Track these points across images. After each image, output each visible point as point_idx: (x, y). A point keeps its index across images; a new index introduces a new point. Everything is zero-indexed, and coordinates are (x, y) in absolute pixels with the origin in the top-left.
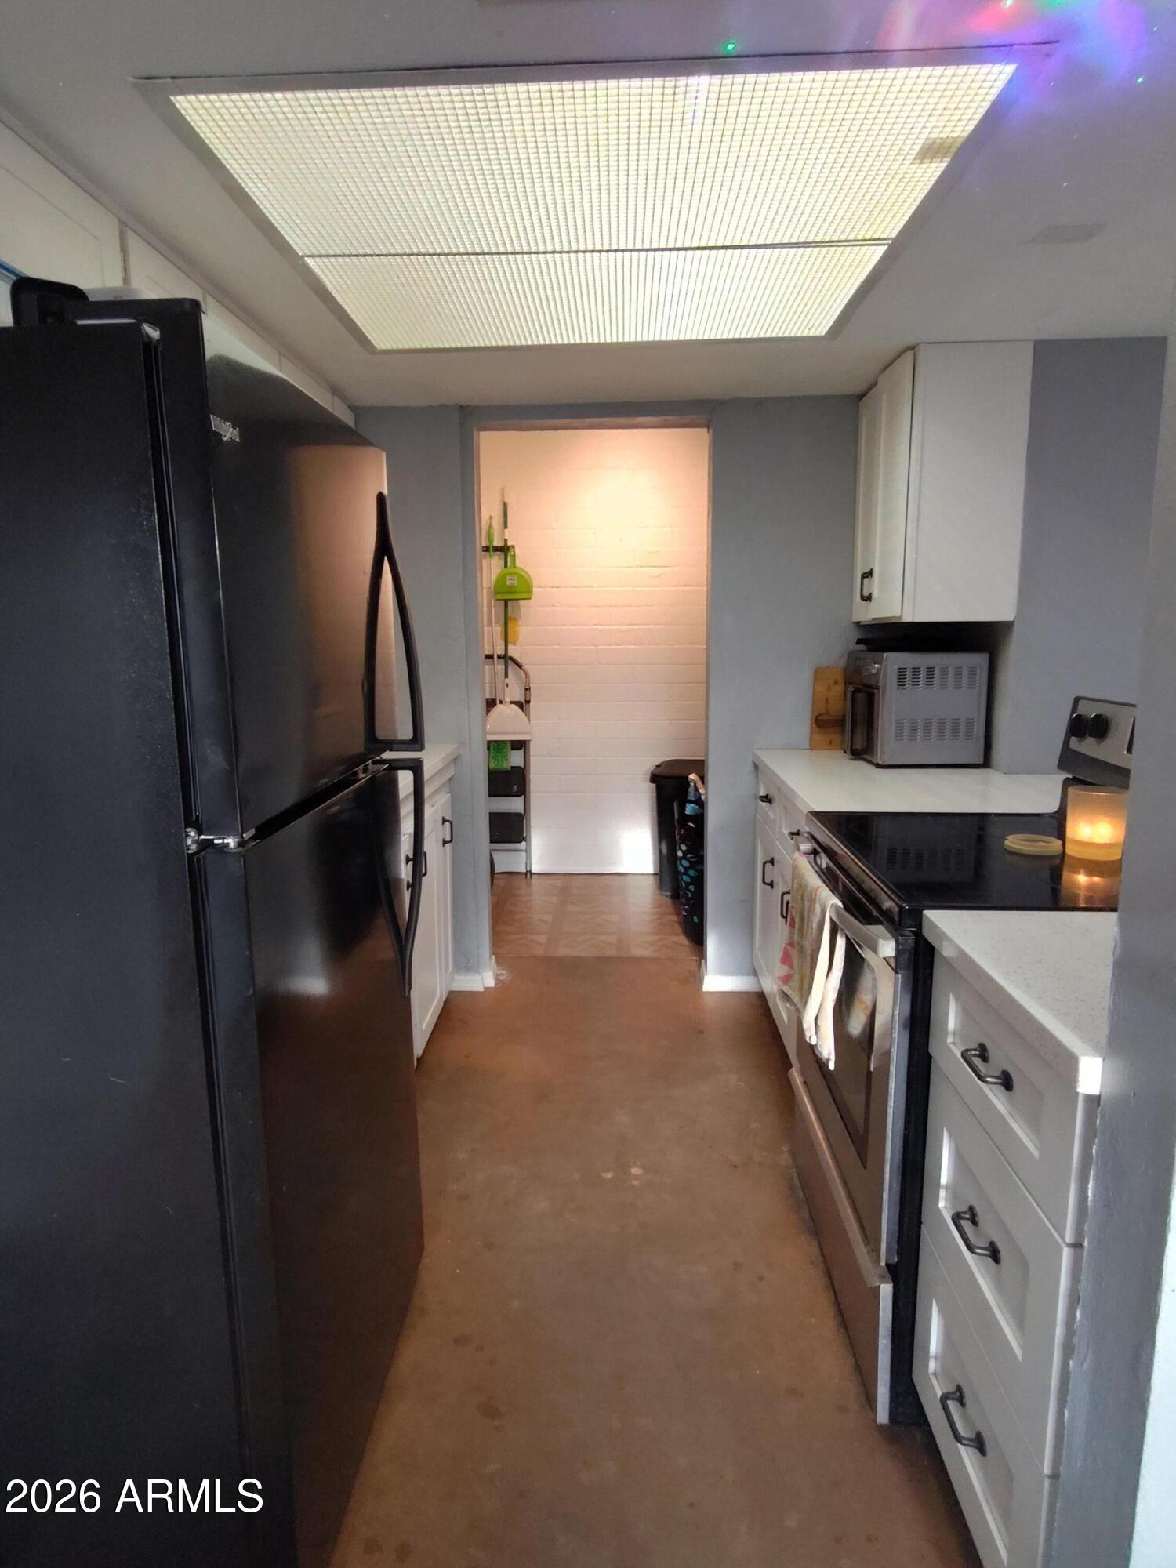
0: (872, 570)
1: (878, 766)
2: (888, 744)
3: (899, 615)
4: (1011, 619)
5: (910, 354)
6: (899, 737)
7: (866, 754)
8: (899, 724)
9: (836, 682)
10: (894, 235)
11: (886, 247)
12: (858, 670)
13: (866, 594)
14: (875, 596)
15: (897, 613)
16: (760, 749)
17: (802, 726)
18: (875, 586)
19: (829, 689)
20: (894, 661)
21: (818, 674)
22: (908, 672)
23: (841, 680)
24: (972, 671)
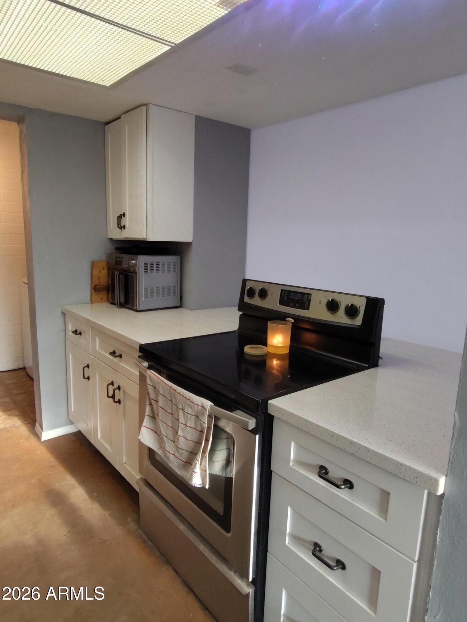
0: (124, 213)
1: (137, 311)
2: (142, 301)
3: (146, 237)
4: (191, 241)
5: (144, 108)
6: (146, 297)
7: (127, 305)
8: (146, 290)
9: (103, 269)
10: (178, 42)
11: (170, 47)
12: (119, 262)
13: (122, 225)
14: (127, 226)
15: (145, 237)
16: (65, 305)
17: (86, 292)
18: (126, 221)
19: (100, 272)
20: (142, 260)
21: (93, 265)
22: (149, 265)
23: (106, 268)
24: (174, 264)
